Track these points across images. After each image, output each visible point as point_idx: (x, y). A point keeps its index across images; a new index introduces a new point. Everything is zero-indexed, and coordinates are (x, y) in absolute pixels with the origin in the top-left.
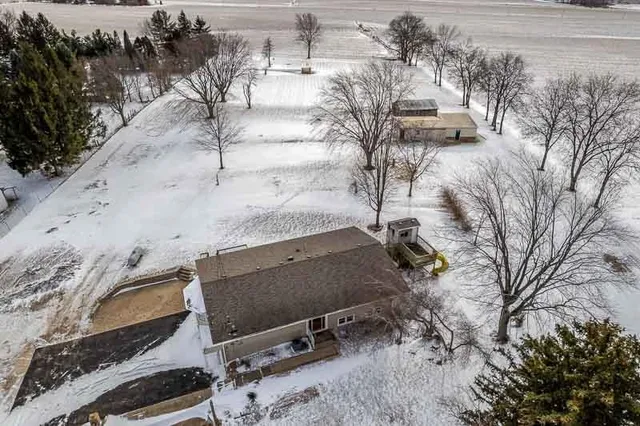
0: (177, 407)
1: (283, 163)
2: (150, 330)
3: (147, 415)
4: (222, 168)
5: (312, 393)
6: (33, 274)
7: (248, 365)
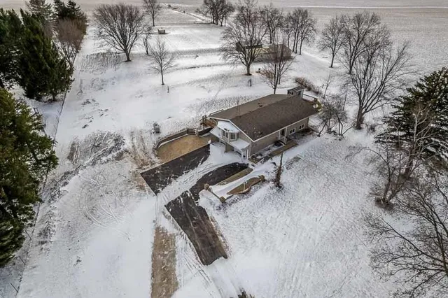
0: (239, 177)
1: (198, 78)
2: (197, 155)
3: (228, 182)
4: (163, 84)
5: (297, 159)
6: (98, 146)
7: (261, 155)
